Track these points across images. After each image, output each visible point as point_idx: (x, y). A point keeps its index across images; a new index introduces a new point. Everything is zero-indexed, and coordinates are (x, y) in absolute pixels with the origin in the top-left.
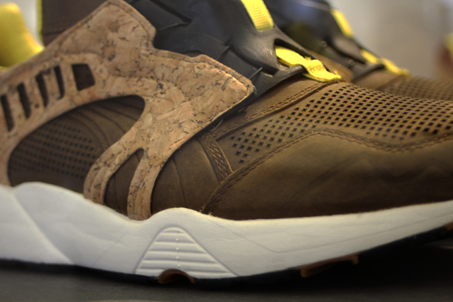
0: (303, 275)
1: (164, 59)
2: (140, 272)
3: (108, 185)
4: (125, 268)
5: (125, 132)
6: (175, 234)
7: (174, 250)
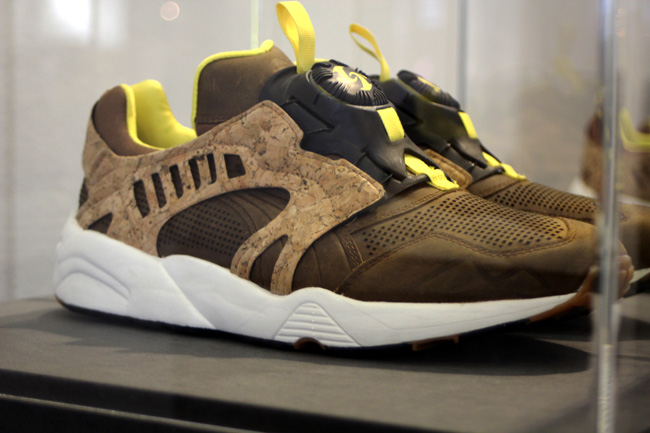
0: (414, 348)
1: (309, 159)
2: (278, 338)
3: (254, 264)
4: (265, 334)
5: (271, 220)
6: (312, 309)
7: (310, 322)
